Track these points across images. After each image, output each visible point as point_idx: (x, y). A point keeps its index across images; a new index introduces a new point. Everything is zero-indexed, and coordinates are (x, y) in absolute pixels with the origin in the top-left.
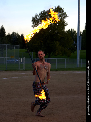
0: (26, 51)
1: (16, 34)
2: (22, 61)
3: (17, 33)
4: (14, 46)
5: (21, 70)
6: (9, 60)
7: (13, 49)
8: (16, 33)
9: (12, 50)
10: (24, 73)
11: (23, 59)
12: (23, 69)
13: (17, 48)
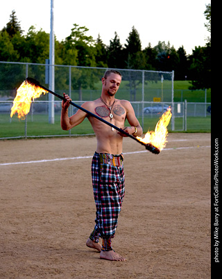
0: (191, 85)
1: (166, 47)
2: (179, 111)
3: (169, 43)
4: (160, 74)
5: (179, 132)
6: (149, 108)
7: (158, 82)
8: (166, 44)
9: (156, 82)
10: (184, 138)
11: (181, 105)
12: (183, 130)
13: (168, 78)
